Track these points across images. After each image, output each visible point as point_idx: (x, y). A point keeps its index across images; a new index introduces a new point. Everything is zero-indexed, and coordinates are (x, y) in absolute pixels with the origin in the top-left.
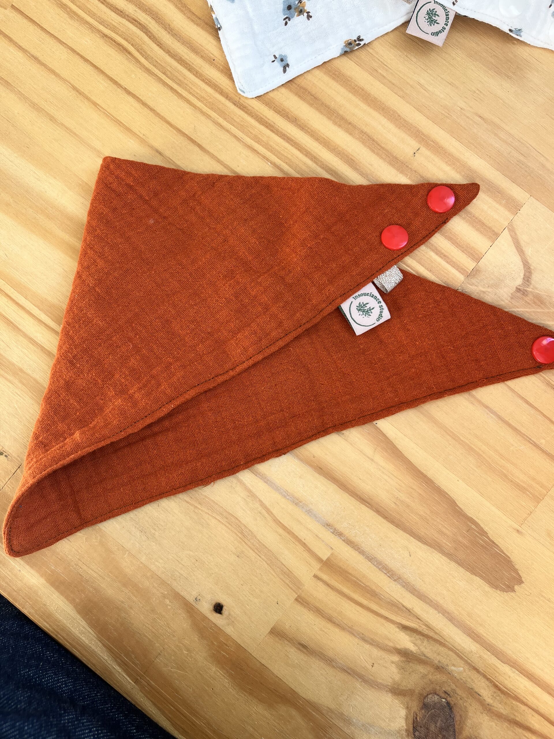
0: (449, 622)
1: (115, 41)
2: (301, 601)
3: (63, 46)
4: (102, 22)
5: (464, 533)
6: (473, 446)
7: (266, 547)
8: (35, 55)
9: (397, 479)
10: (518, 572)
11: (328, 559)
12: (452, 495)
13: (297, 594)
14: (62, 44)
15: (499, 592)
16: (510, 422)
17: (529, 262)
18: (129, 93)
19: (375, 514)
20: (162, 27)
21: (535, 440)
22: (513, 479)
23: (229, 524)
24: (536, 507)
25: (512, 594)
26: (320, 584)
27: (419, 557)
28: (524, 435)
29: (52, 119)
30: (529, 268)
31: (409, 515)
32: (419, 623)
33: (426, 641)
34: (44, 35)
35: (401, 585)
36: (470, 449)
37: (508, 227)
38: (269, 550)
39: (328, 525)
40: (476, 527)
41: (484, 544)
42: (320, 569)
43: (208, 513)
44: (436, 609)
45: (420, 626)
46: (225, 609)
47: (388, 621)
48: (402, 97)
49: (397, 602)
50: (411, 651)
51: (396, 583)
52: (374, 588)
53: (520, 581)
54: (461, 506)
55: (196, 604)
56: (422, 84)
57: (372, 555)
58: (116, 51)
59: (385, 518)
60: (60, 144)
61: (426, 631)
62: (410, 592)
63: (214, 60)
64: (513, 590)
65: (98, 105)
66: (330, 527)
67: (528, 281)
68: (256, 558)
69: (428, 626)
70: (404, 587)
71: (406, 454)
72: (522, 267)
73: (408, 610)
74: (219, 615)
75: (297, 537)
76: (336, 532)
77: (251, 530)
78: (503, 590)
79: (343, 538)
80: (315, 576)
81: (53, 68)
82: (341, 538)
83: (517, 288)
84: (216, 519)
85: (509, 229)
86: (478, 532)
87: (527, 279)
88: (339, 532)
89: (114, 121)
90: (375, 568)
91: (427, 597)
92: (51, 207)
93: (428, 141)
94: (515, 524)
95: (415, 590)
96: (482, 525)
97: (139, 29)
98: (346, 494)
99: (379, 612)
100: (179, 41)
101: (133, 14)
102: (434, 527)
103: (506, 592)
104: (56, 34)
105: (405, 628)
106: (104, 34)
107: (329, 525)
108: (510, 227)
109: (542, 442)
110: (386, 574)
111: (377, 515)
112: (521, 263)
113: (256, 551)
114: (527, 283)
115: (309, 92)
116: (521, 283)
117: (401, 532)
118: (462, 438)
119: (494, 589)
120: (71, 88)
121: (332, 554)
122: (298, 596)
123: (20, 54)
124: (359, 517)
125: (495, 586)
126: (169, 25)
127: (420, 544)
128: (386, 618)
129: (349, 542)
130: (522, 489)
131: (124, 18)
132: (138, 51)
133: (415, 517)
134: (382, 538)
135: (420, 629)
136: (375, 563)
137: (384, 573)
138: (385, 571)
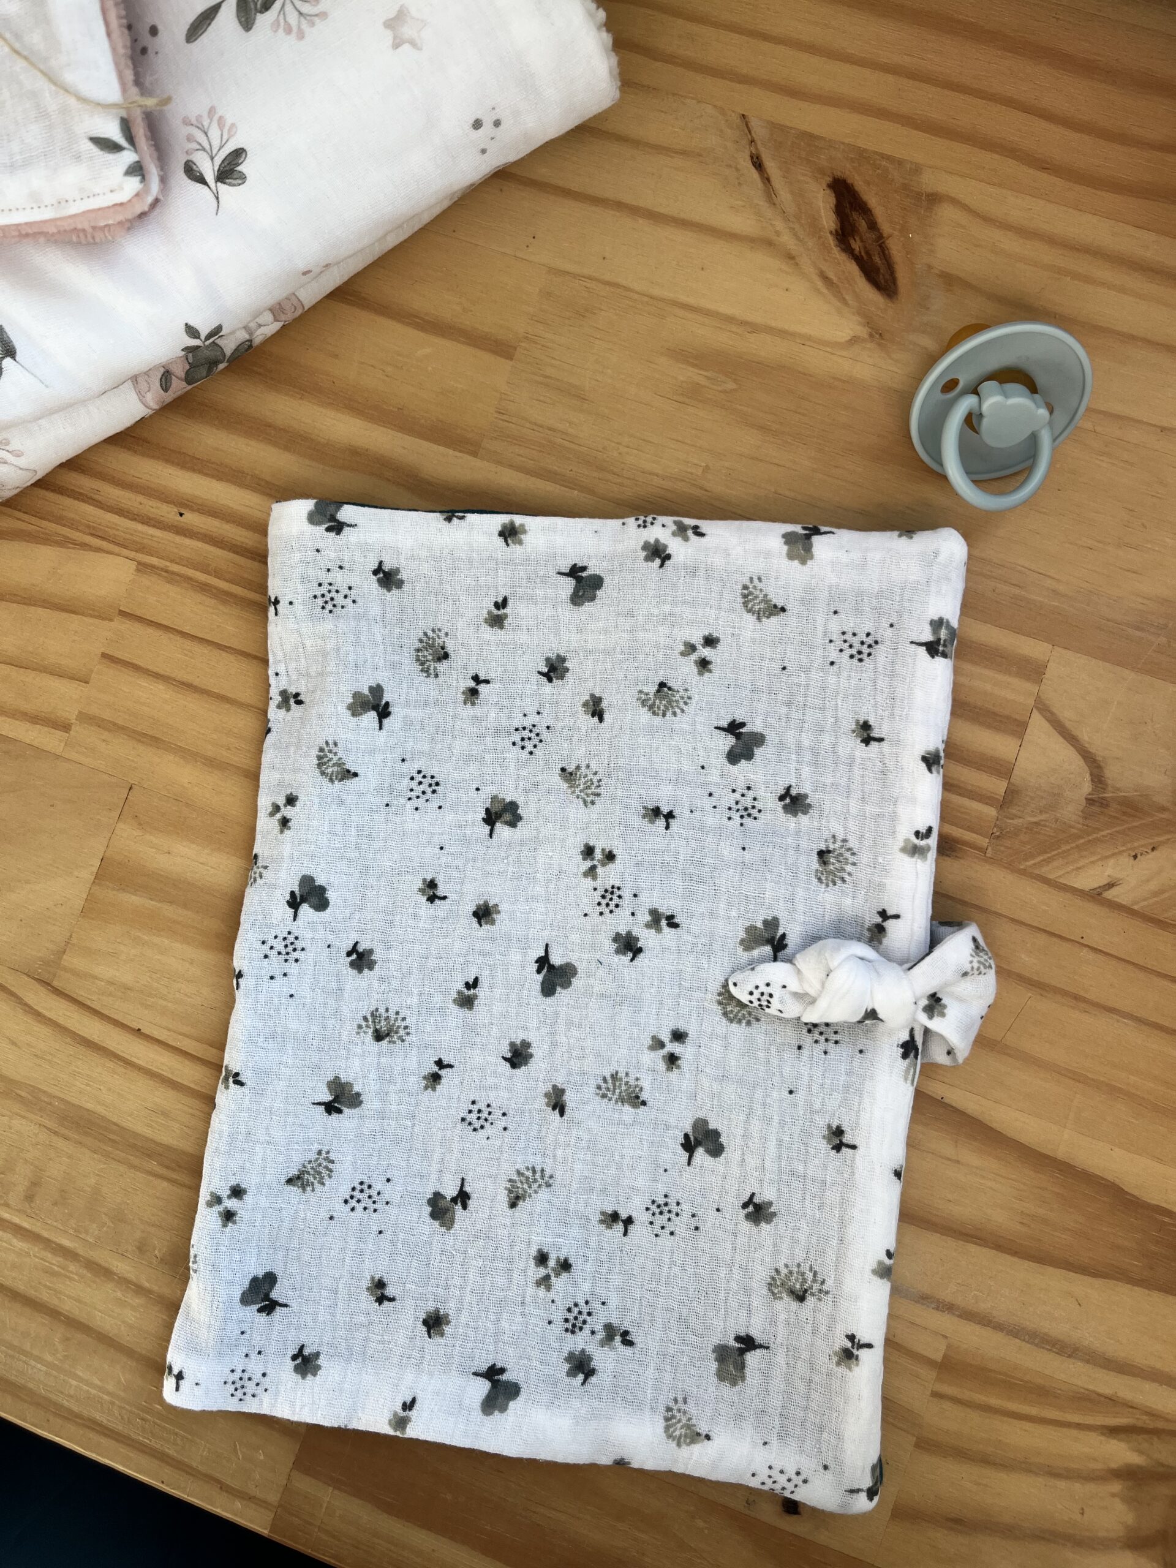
2: (926, 1446)
3: (227, 651)
5: (1153, 1235)
6: (1115, 1084)
8: (184, 680)
9: (1010, 1181)
11: (945, 1357)
12: (1110, 1178)
13: (913, 1435)
14: (223, 650)
17: (1091, 750)
19: (996, 1252)
26: (947, 1405)
27: (1095, 1302)
30: (1095, 761)
31: (1053, 1235)
32: (1134, 1413)
33: (1155, 1440)
34: (188, 644)
35: (1083, 1361)
36: (1112, 1091)
37: (1037, 708)
39: (922, 1298)
40: (1169, 1218)
42: (939, 1379)
44: (1154, 1381)
45: (1138, 1419)
47: (1083, 1430)
49: (1087, 1392)
50: (1139, 1467)
51: (1072, 1360)
52: (1038, 1381)
54: (1133, 1192)
55: (751, 1511)
57: (1015, 1325)
59: (1015, 1253)
61: (1152, 1424)
62: (1101, 1367)
66: (930, 1300)
67: (1101, 782)
69: (1152, 1414)
70: (1088, 1362)
71: (1010, 1133)
72: (1082, 763)
73: (1110, 1399)
74: (793, 1518)
76: (941, 1305)
79: (957, 1313)
80: (935, 1395)
81: (222, 692)
82: (954, 1314)
83: (1086, 799)
85: (1040, 711)
87: (1098, 778)
88: (947, 1305)
90: (1030, 1345)
91: (1133, 1366)
95: (1108, 1360)
98: (934, 1233)
99: (1060, 1419)
102: (1101, 1243)
105: (1113, 1431)
107: (927, 1298)
108: (1039, 706)
110: (1050, 1350)
111: (1000, 1254)
112: (1079, 757)
114: (1099, 785)
116: (1091, 789)
117: (1050, 1270)
118: (1089, 1075)
121: (949, 1347)
122: (917, 1438)
123: (160, 688)
124: (970, 1267)
127: (1089, 1279)
128: (1079, 1426)
129: (969, 1316)
133: (1063, 1236)
134: (1022, 1291)
135: (1140, 1424)
136: (1027, 1337)
137: (1047, 1349)
138: (1048, 1347)
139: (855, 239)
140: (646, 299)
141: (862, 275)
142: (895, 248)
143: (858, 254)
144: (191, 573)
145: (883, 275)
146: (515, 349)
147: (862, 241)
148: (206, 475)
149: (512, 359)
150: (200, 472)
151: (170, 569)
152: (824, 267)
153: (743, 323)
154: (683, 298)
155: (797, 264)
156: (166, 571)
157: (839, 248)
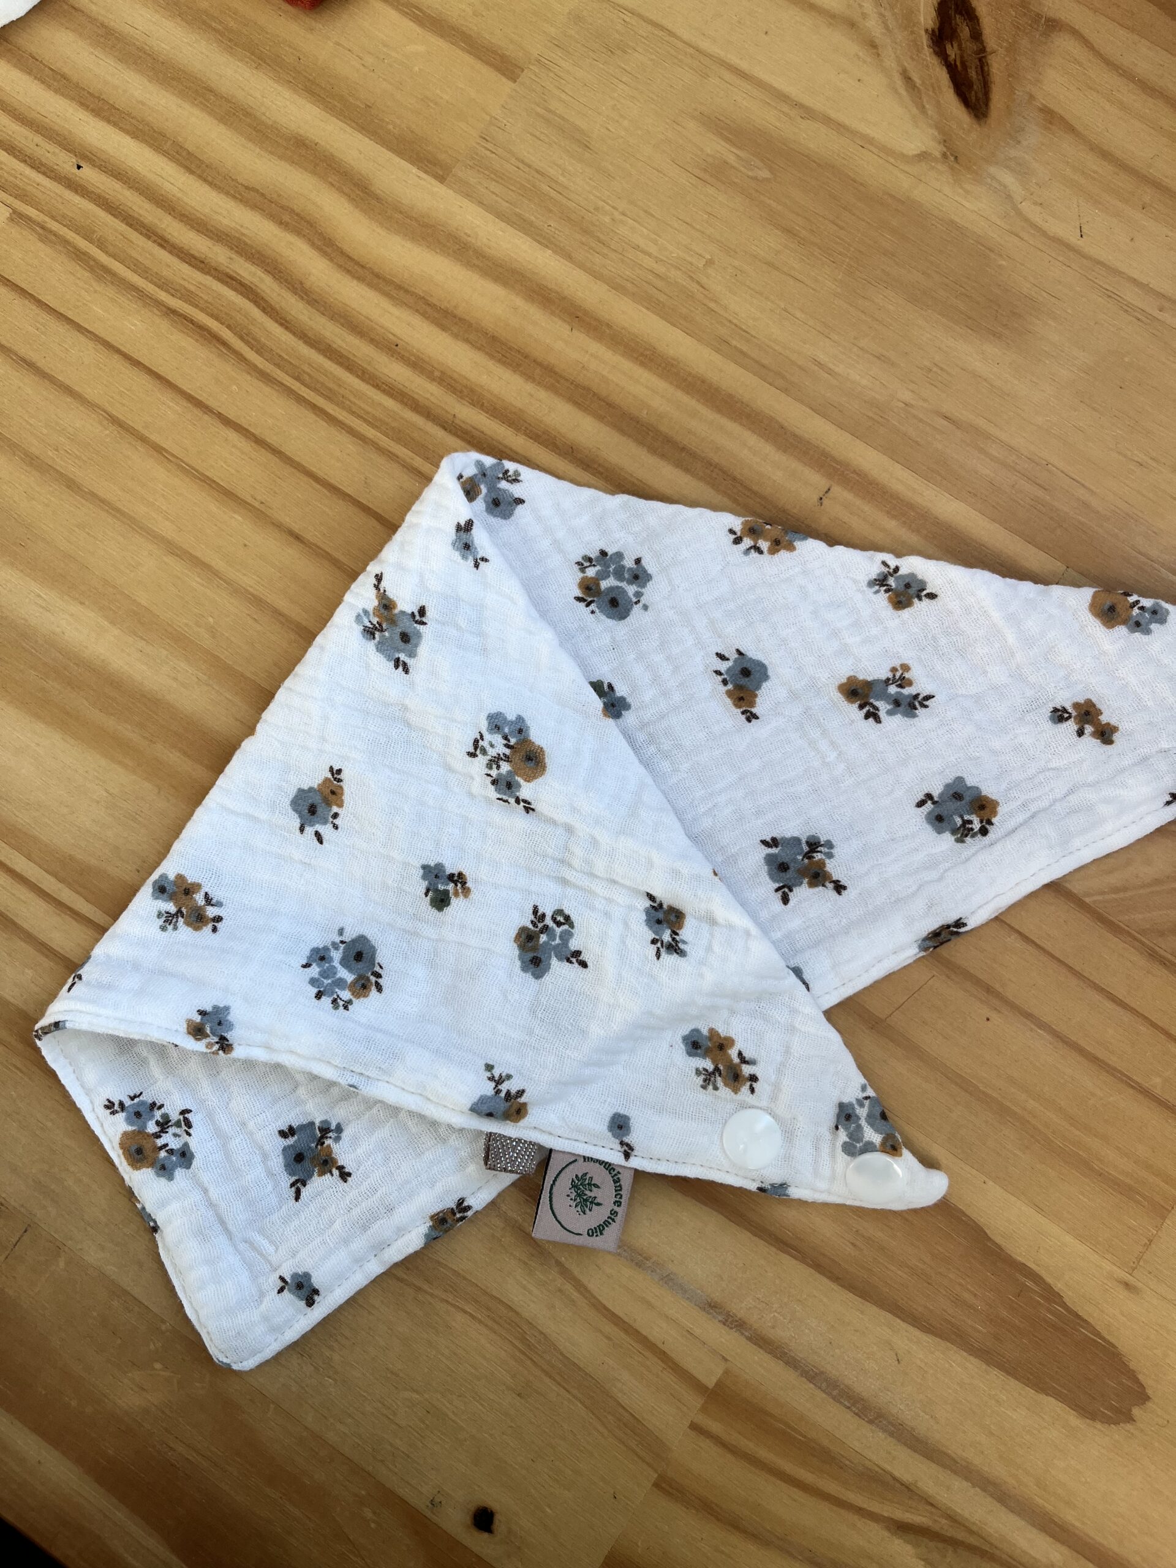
0: (998, 1505)
1: (192, 322)
2: (667, 1488)
3: (86, 336)
4: (164, 284)
5: (1010, 1299)
6: (1008, 1104)
7: (580, 1369)
8: (27, 357)
10: (1135, 1376)
11: (719, 1384)
12: (974, 1216)
13: (656, 1471)
14: (83, 333)
15: (1099, 1425)
16: (1082, 1043)
18: (227, 422)
19: (813, 1271)
20: (288, 288)
21: (1139, 1080)
22: (1102, 1169)
23: (495, 1321)
24: (1158, 1228)
25: (1128, 1427)
26: (706, 1444)
27: (919, 1362)
28: (1115, 1069)
29: (72, 485)
31: (886, 1267)
32: (931, 1513)
33: (950, 1552)
34: (44, 317)
35: (885, 1431)
36: (1004, 1112)
38: (586, 1374)
39: (712, 1307)
40: (1035, 1283)
41: (1057, 1320)
42: (704, 1409)
43: (447, 1301)
44: (967, 1479)
45: (933, 1520)
46: (500, 1521)
47: (863, 1517)
48: (785, 391)
49: (881, 1471)
51: (874, 1428)
52: (825, 1442)
53: (1142, 1396)
54: (998, 1240)
55: (434, 1514)
56: (822, 363)
57: (815, 1367)
58: (197, 341)
59: (835, 1278)
60: (89, 534)
61: (950, 1532)
62: (905, 1444)
63: (397, 345)
64: (1130, 1419)
65: (166, 451)
66: (717, 1310)
68: (558, 1395)
69: (953, 1519)
70: (891, 1434)
73: (907, 1487)
74: (486, 1535)
75: (645, 1338)
76: (730, 1320)
77: (544, 1331)
78: (1109, 1421)
79: (747, 1334)
80: (694, 1427)
81: (68, 382)
82: (743, 1334)
84: (465, 1312)
86: (1041, 1296)
88: (737, 1321)
89: (200, 479)
90: (824, 1395)
91: (946, 1454)
92: (75, 664)
93: (846, 472)
94: (1119, 1271)
95: (917, 1440)
96: (1049, 1280)
97: (241, 294)
98: (746, 1232)
99: (841, 1496)
100: (324, 314)
101: (226, 264)
102: (944, 1293)
103: (1115, 1424)
104: (70, 314)
105: (901, 1528)
106: (169, 309)
107: (716, 1307)
109: (1156, 1083)
110: (848, 1408)
111: (817, 1275)
113: (558, 1378)
115: (595, 394)
117: (873, 1310)
118: (980, 1086)
119: (1088, 1421)
120: (108, 420)
121: (727, 1372)
122: (659, 1476)
124: (777, 1282)
125: (1090, 1414)
126: (301, 283)
127: (917, 1333)
128: (860, 1511)
129: (761, 1341)
130: (1126, 1190)
131: (208, 273)
132: (242, 338)
133: (899, 1272)
134: (833, 1326)
135: (936, 1528)
136: (824, 1385)
137: (845, 1406)
138: (846, 1403)
139: (952, 46)
140: (691, 50)
141: (951, 85)
142: (997, 66)
143: (953, 63)
144: (70, 235)
145: (976, 93)
146: (523, 70)
147: (960, 47)
148: (121, 129)
149: (515, 81)
150: (115, 125)
151: (49, 226)
152: (909, 65)
153: (798, 105)
154: (734, 59)
155: (879, 55)
156: (43, 228)
157: (931, 50)
